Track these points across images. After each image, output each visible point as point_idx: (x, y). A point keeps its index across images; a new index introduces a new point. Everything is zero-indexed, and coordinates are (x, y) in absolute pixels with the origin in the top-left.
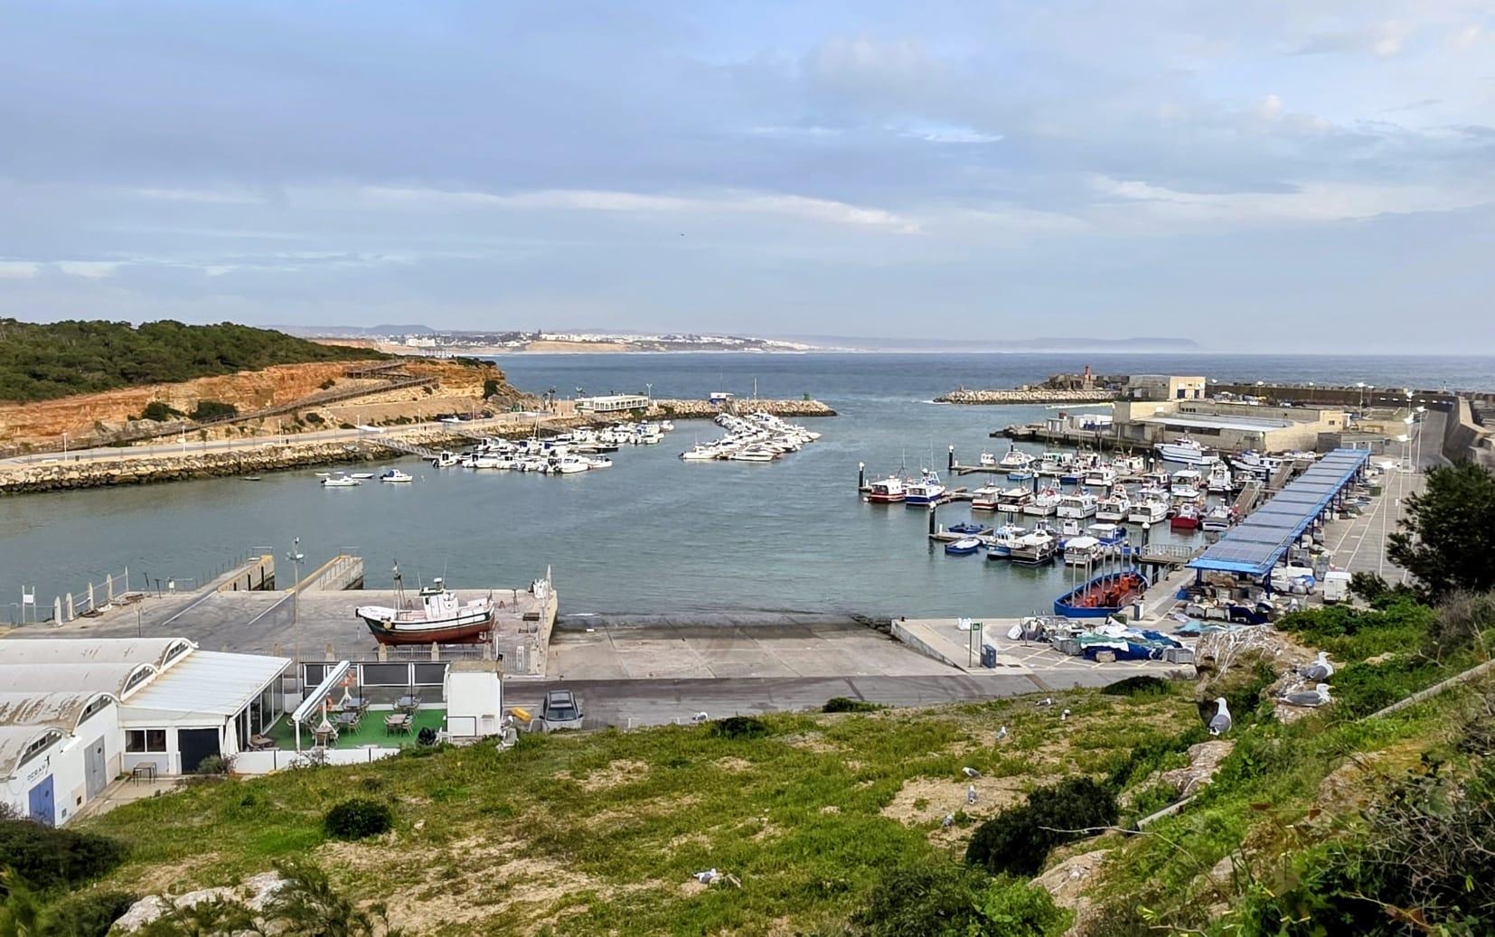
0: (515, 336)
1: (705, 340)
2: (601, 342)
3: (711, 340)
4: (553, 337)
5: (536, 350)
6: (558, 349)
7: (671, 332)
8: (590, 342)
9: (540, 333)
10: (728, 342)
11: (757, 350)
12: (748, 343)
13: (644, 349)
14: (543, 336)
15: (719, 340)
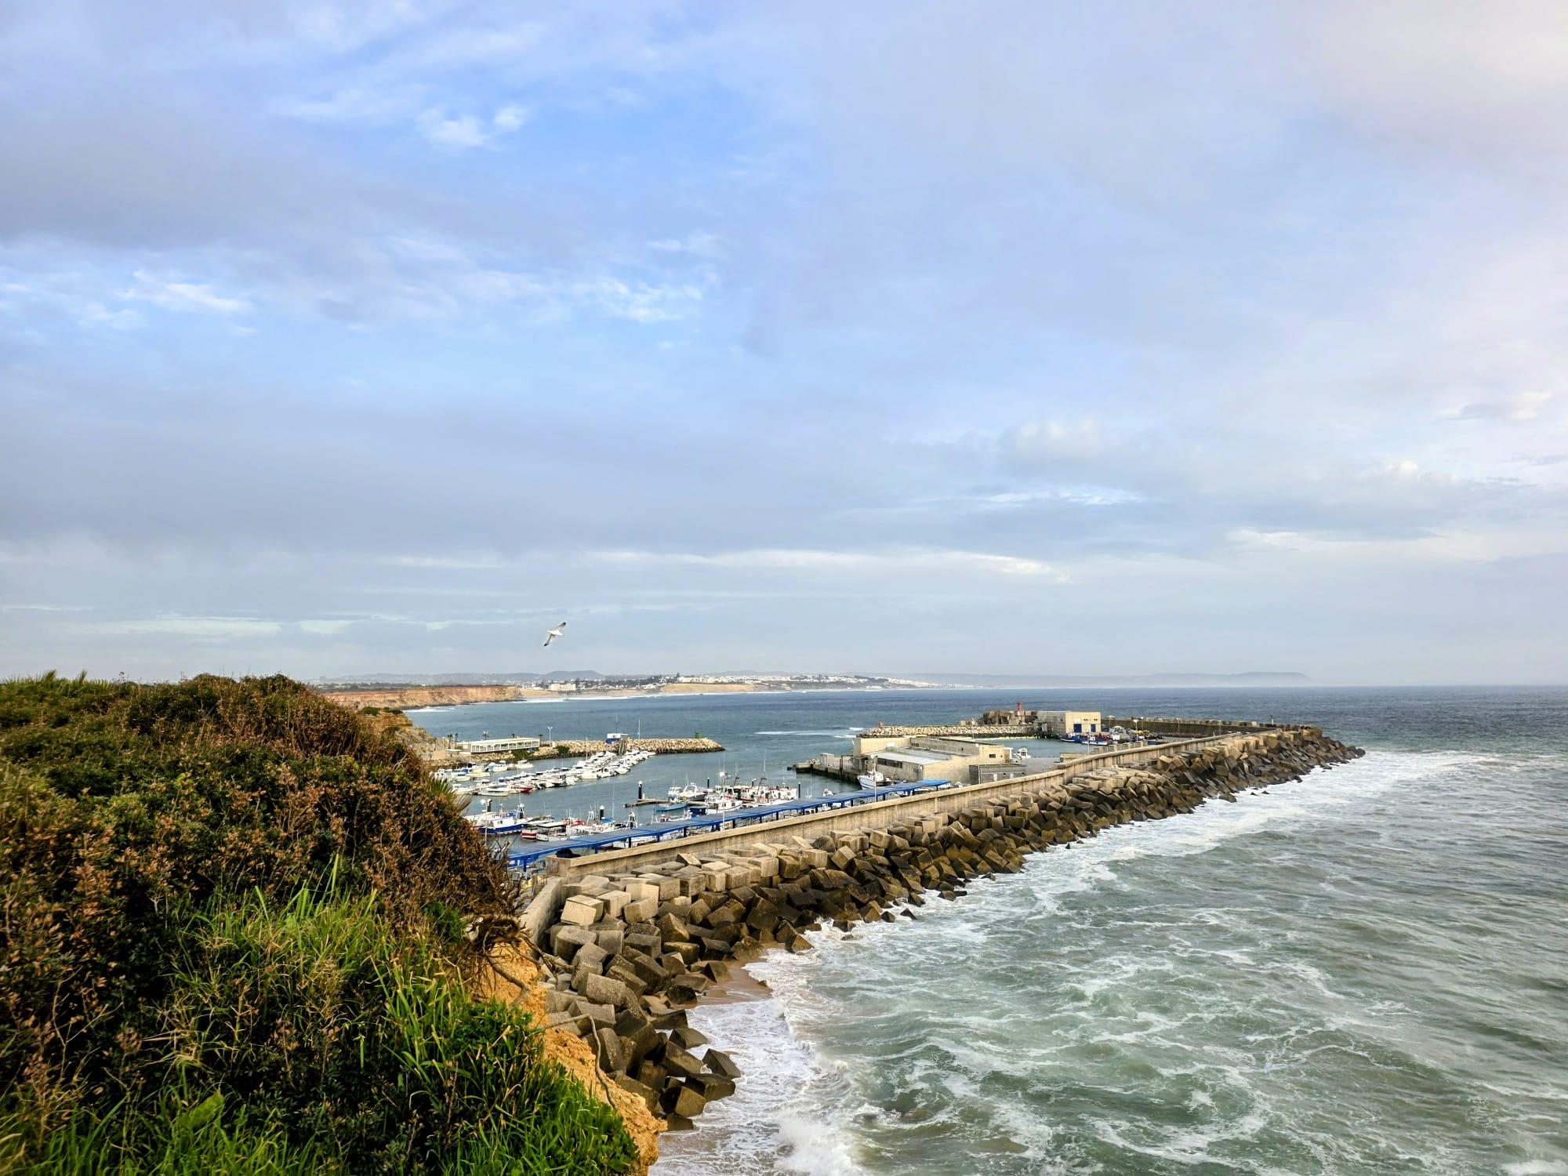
0: (654, 680)
1: (831, 679)
2: (732, 683)
3: (837, 679)
4: (689, 680)
5: (670, 692)
6: (691, 690)
7: (804, 672)
8: (722, 683)
9: (678, 676)
10: (853, 681)
11: (878, 688)
12: (872, 681)
13: (770, 689)
14: (680, 679)
15: (844, 679)
